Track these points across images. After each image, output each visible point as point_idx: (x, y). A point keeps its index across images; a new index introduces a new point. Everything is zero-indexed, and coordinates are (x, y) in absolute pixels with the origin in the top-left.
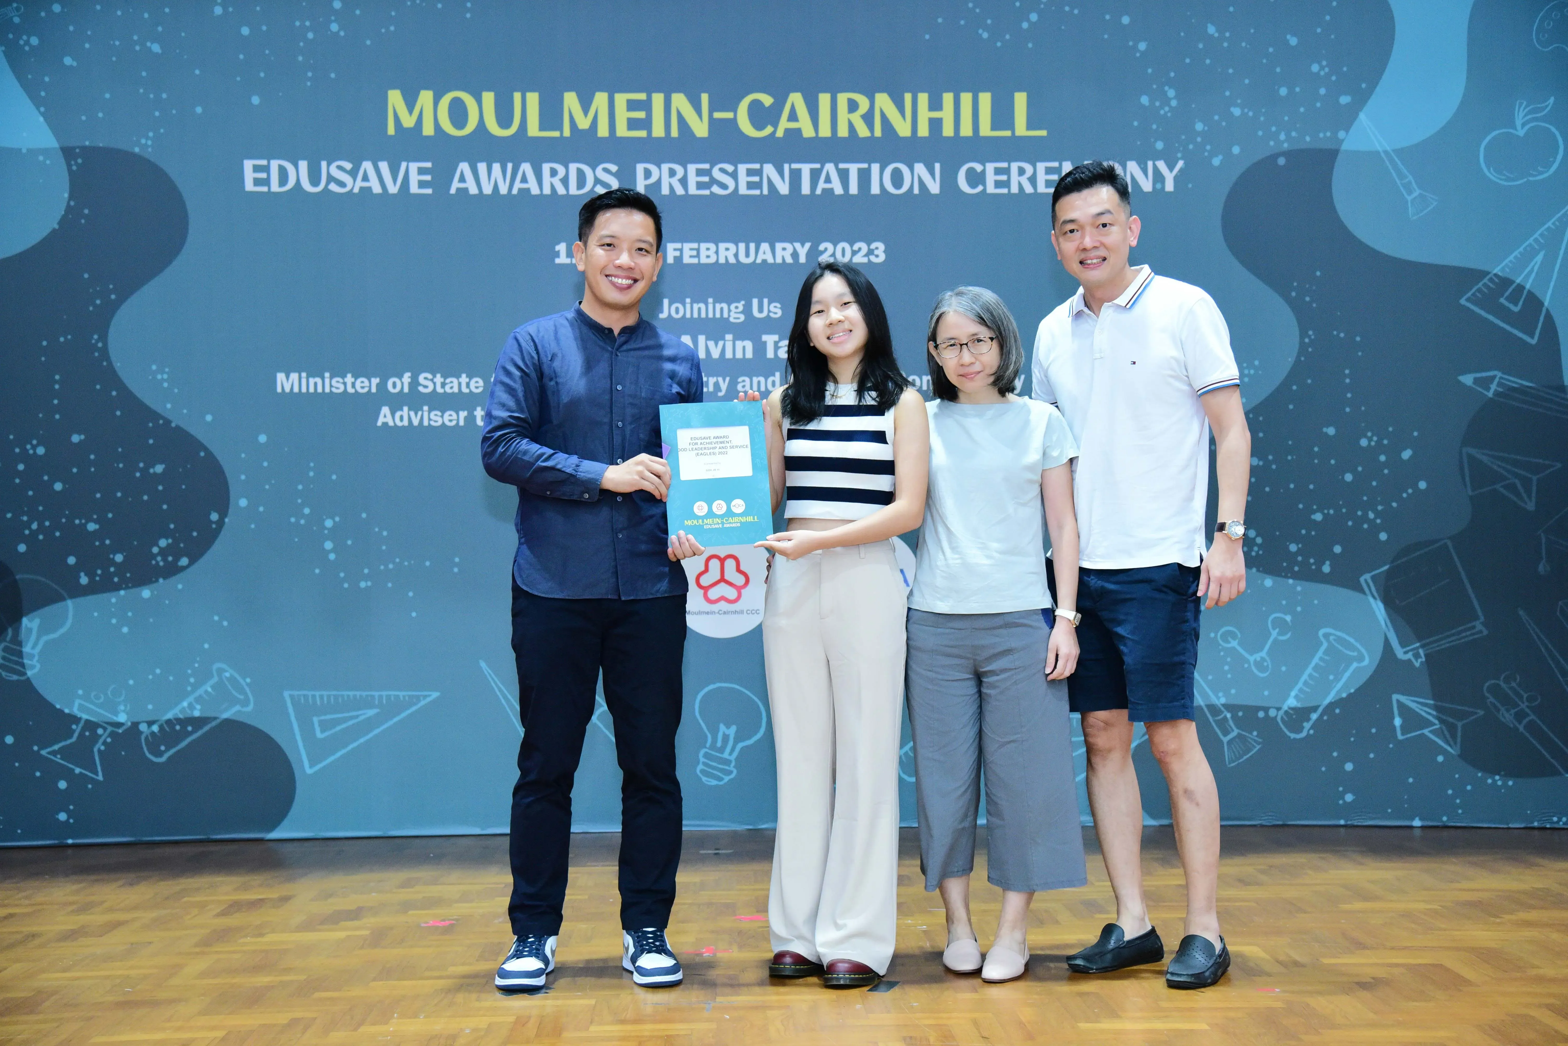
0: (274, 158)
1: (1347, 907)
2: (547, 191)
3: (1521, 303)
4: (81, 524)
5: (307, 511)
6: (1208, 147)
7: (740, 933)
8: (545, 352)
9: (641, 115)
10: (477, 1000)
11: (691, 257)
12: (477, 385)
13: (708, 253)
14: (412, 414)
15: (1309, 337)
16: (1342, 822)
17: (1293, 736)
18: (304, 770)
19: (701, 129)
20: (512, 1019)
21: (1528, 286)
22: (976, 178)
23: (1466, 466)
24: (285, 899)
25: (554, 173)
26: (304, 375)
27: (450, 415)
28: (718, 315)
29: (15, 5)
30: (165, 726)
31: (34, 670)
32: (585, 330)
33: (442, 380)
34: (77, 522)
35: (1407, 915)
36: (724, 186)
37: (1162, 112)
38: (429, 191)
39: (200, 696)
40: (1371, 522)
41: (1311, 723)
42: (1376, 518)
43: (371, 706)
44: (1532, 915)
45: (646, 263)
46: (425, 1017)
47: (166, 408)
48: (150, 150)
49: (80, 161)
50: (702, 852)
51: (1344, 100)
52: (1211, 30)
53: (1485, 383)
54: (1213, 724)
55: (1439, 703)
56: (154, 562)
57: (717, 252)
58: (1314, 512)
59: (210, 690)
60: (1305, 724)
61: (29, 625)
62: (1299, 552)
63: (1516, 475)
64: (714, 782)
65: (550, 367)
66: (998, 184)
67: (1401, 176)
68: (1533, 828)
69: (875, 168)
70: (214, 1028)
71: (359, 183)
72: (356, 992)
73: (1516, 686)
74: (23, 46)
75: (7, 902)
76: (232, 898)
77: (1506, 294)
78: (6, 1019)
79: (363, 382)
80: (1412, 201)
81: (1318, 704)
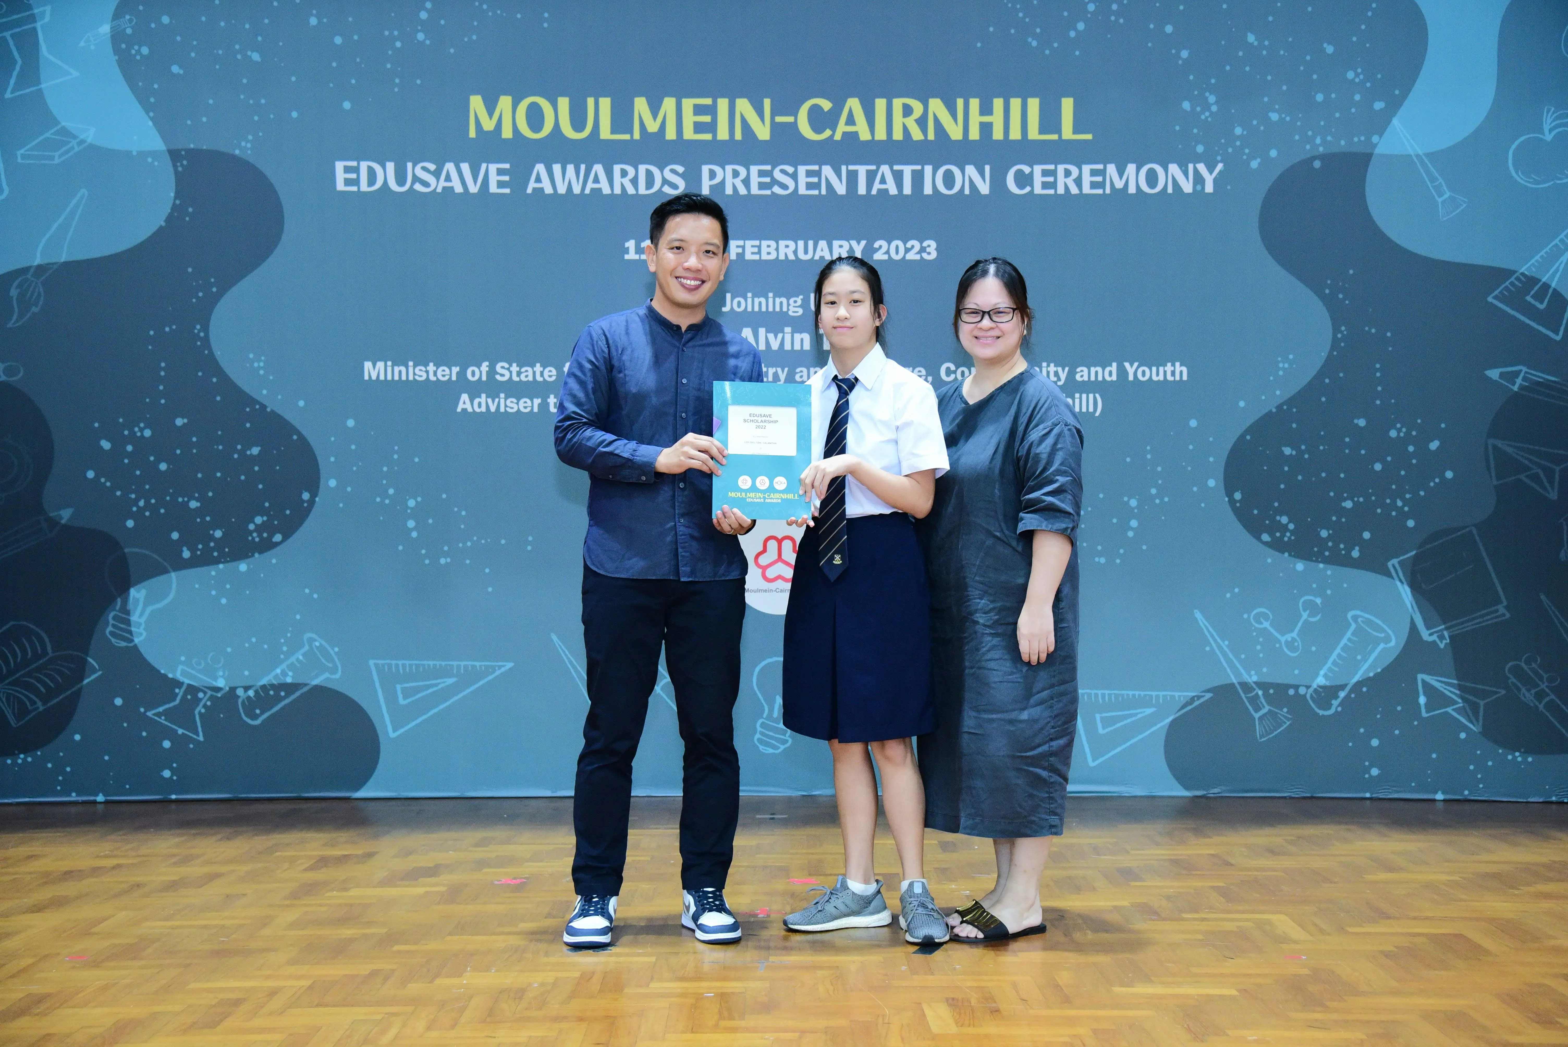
0: (364, 160)
1: (1373, 877)
2: (617, 190)
3: (1546, 300)
4: (184, 501)
5: (391, 491)
6: (1247, 151)
7: (793, 895)
8: (617, 347)
9: (707, 119)
10: (546, 956)
11: (753, 253)
12: (550, 374)
13: (769, 250)
14: (490, 401)
15: (1342, 332)
16: (1368, 795)
17: (1321, 712)
18: (388, 736)
19: (763, 132)
20: (577, 974)
21: (1553, 285)
22: (1023, 180)
23: (1491, 457)
24: (370, 855)
25: (624, 173)
26: (389, 363)
27: (525, 402)
28: (778, 309)
29: (128, 17)
30: (260, 691)
31: (140, 637)
32: (658, 329)
33: (518, 369)
34: (180, 500)
35: (1430, 886)
36: (784, 187)
37: (1203, 117)
38: (507, 191)
39: (292, 663)
40: (1400, 510)
41: (1339, 700)
42: (1404, 506)
43: (450, 676)
44: (1550, 887)
45: (713, 264)
46: (496, 971)
47: (262, 394)
48: (250, 152)
49: (185, 162)
50: (758, 816)
51: (1379, 105)
52: (1251, 38)
53: (1511, 377)
54: (1246, 700)
55: (1463, 683)
56: (250, 538)
57: (777, 249)
58: (1345, 500)
59: (301, 657)
60: (1333, 702)
61: (137, 595)
62: (1330, 537)
63: (1541, 466)
64: (770, 751)
65: (620, 360)
66: (1045, 185)
67: (1433, 179)
68: (1552, 803)
69: (928, 169)
70: (301, 977)
71: (442, 183)
72: (432, 945)
73: (1536, 667)
74: (135, 56)
75: (116, 853)
76: (321, 853)
77: (1532, 293)
78: (112, 964)
79: (444, 371)
80: (1443, 202)
81: (1344, 683)
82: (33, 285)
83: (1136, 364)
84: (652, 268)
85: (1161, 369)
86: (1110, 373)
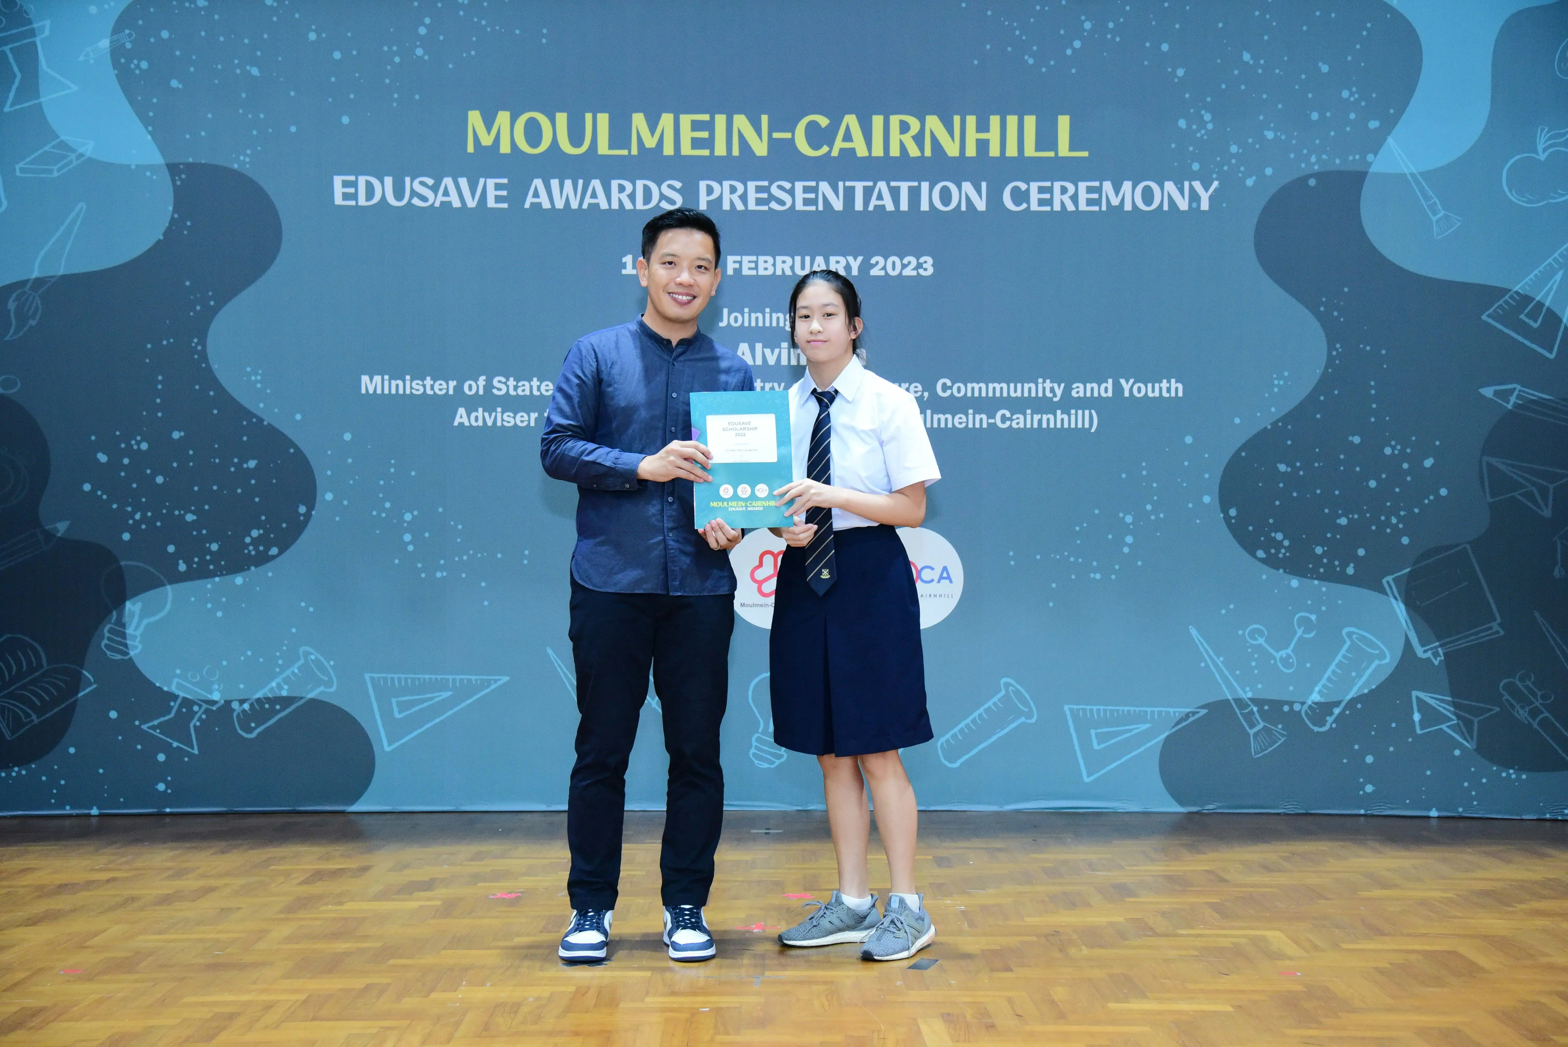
0: (362, 174)
1: (1367, 894)
2: (615, 206)
3: (1540, 319)
4: (180, 514)
5: (388, 505)
6: (1242, 169)
7: (788, 910)
8: (605, 360)
9: (705, 135)
10: (541, 970)
11: (750, 269)
13: (766, 265)
14: (486, 415)
15: (1337, 350)
16: (1362, 812)
17: (1316, 729)
18: (384, 749)
19: (760, 148)
20: (572, 989)
21: (1547, 304)
22: (1020, 197)
23: (1486, 474)
24: (365, 869)
25: (622, 189)
26: (386, 377)
27: (522, 417)
28: (774, 324)
29: (127, 32)
30: (255, 704)
31: (136, 650)
32: (649, 343)
33: (515, 383)
34: (177, 513)
35: (1424, 903)
36: (781, 202)
37: (1198, 135)
38: (505, 206)
39: (288, 677)
40: (1395, 527)
41: (1334, 717)
42: (1398, 523)
43: (445, 689)
44: (1544, 905)
45: (704, 280)
46: (491, 985)
47: (259, 408)
48: (248, 166)
49: (183, 176)
50: (753, 831)
51: (1373, 124)
52: (1246, 57)
53: (1505, 395)
54: (1240, 716)
55: (1457, 701)
56: (246, 551)
57: (774, 265)
58: (1339, 517)
59: (296, 671)
60: (1328, 718)
61: (133, 609)
62: (1324, 554)
63: (1534, 484)
64: (766, 765)
65: (609, 374)
66: (1041, 202)
67: (1427, 197)
68: (1546, 820)
69: (925, 186)
70: (295, 991)
71: (440, 198)
72: (428, 959)
73: (1530, 685)
74: (134, 70)
75: (109, 866)
76: (315, 867)
77: (1526, 311)
78: (105, 978)
79: (441, 385)
80: (1437, 221)
81: (1341, 699)
82: (31, 298)
83: (1132, 381)
84: (644, 283)
85: (1157, 385)
86: (1106, 389)
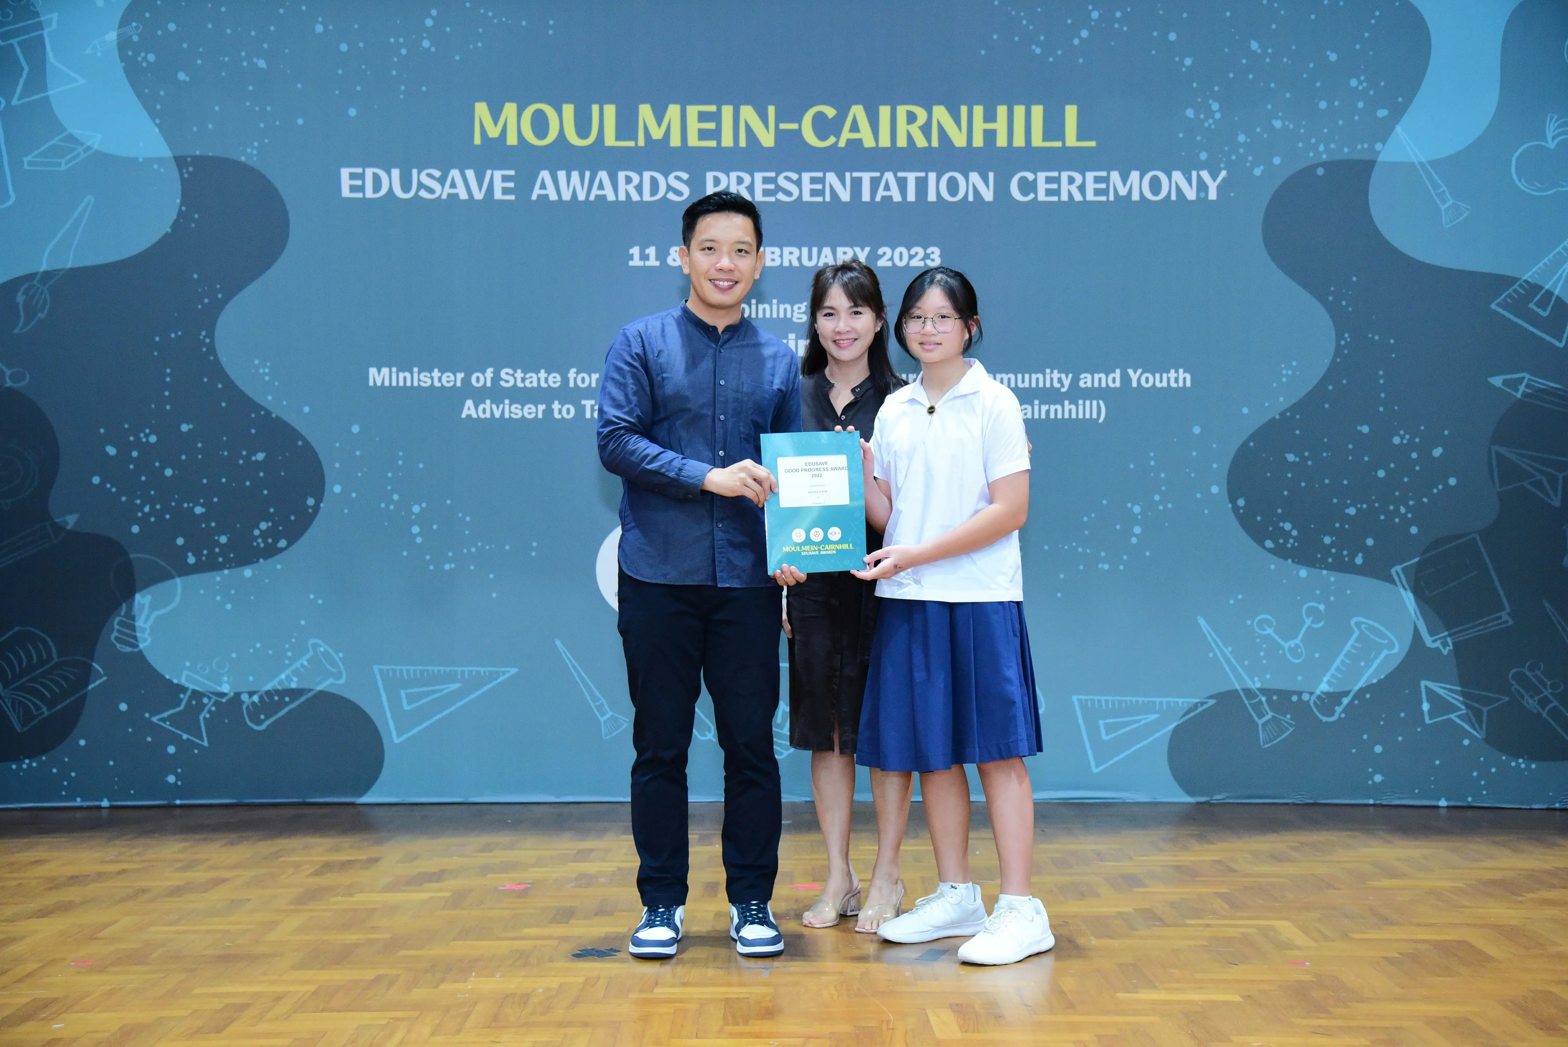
0: (369, 166)
1: (1376, 884)
2: (622, 197)
3: (1549, 308)
4: (189, 507)
5: (396, 497)
6: (1250, 158)
7: (797, 901)
9: (711, 126)
10: (550, 961)
12: (555, 380)
13: (773, 256)
14: (494, 406)
15: (1345, 339)
16: (1371, 802)
17: (1325, 719)
18: (393, 741)
19: (767, 139)
20: (581, 980)
21: (1557, 292)
22: (1027, 187)
23: (1494, 462)
24: (374, 861)
25: (629, 180)
26: (394, 369)
27: (530, 408)
28: (782, 316)
29: (134, 24)
30: (265, 696)
31: (145, 643)
32: (691, 328)
33: (522, 375)
34: (185, 505)
35: (1434, 893)
36: (788, 193)
37: (1206, 124)
38: (512, 197)
39: (297, 669)
40: (1403, 517)
41: (1342, 707)
42: (1407, 512)
43: (454, 681)
44: (1553, 894)
45: (745, 264)
46: (500, 977)
47: (267, 400)
48: (255, 159)
49: (191, 169)
51: (1382, 113)
52: (1254, 46)
53: (1514, 384)
54: (1248, 706)
55: (1466, 690)
56: (255, 544)
57: (781, 256)
58: (1348, 507)
59: (305, 663)
60: (1337, 708)
61: (142, 601)
62: (1333, 544)
63: (1544, 473)
66: (1049, 192)
67: (1436, 187)
68: (1555, 809)
69: (932, 176)
70: (305, 982)
71: (448, 190)
72: (437, 951)
73: (1540, 674)
74: (142, 62)
75: (121, 858)
76: (325, 858)
77: (1535, 300)
78: (117, 969)
79: (448, 377)
80: (1446, 210)
81: (1347, 689)
82: (40, 290)
83: (1139, 371)
85: (1165, 376)
86: (1114, 380)
